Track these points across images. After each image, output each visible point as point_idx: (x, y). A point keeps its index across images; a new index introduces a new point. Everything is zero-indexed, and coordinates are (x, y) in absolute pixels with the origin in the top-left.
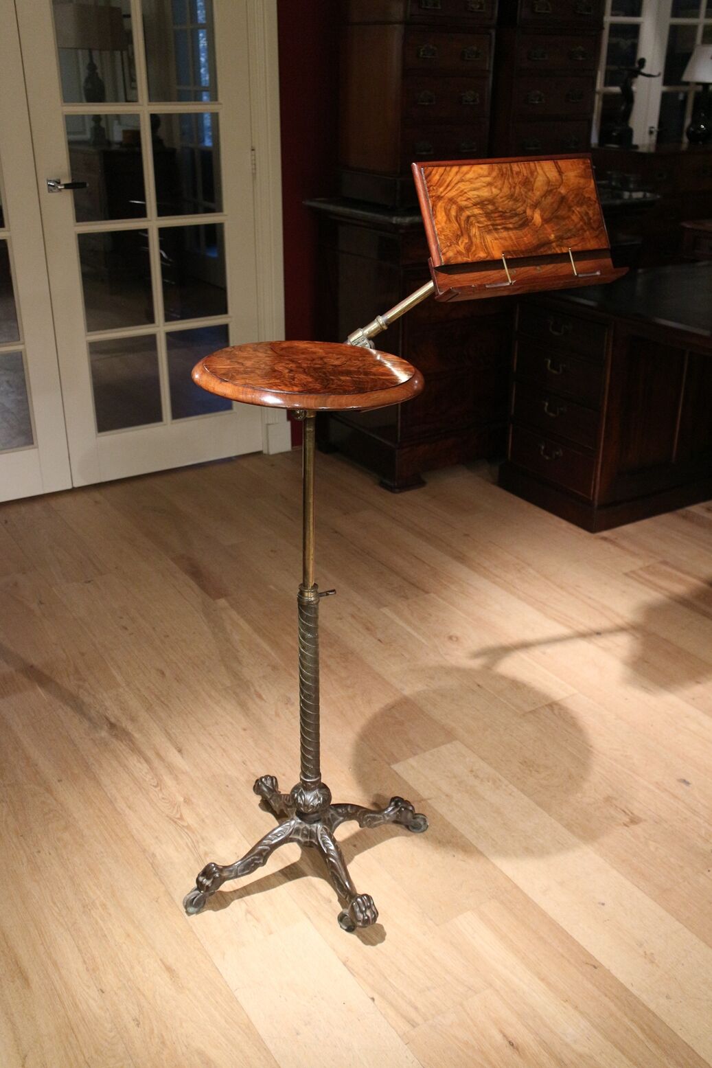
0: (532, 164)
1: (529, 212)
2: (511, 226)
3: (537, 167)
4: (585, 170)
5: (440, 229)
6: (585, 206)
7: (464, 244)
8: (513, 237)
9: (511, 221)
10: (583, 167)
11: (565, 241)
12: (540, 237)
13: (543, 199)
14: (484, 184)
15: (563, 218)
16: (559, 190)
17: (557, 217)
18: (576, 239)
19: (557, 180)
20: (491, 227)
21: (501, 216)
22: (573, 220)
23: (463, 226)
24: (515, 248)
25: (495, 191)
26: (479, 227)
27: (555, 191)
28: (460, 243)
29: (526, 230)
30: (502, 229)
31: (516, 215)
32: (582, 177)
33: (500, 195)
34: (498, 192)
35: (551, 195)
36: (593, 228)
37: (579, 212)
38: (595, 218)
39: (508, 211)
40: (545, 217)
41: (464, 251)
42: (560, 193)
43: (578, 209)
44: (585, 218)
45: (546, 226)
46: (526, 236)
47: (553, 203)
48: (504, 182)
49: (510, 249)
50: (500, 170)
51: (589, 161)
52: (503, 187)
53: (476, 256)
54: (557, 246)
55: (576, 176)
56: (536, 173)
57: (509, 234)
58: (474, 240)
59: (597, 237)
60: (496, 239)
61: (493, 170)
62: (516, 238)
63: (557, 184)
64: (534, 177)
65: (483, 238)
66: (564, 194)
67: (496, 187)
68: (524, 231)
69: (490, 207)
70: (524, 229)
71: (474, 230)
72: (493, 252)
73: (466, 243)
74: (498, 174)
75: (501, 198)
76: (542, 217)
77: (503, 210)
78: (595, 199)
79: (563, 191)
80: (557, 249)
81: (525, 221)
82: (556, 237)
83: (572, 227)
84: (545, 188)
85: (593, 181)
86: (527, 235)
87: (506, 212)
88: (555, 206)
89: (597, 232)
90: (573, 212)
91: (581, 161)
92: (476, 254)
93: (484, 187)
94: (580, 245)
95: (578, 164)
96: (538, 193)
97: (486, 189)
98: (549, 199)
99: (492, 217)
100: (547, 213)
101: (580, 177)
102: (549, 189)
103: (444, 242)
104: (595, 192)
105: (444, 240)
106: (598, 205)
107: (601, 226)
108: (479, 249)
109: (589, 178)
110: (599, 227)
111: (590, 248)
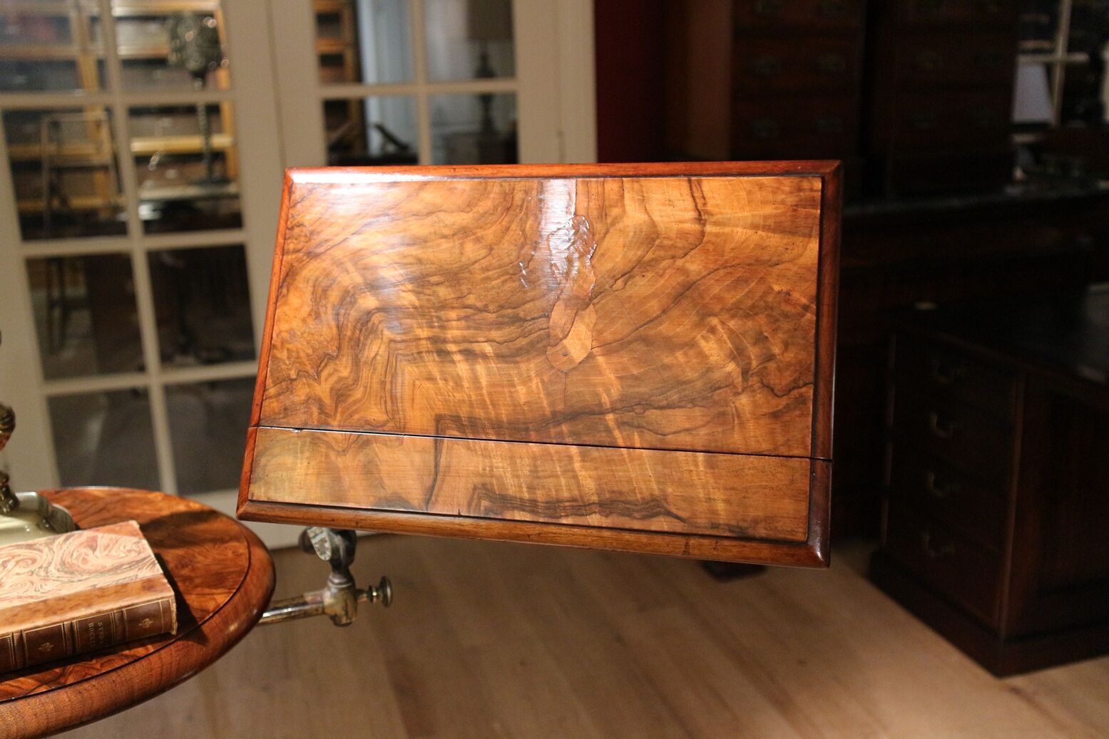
0: (612, 186)
1: (559, 316)
2: (488, 349)
3: (627, 195)
4: (795, 208)
5: (285, 335)
6: (762, 319)
7: (334, 378)
8: (484, 381)
9: (495, 334)
10: (791, 200)
11: (653, 414)
12: (572, 389)
13: (620, 283)
14: (446, 231)
15: (671, 345)
16: (679, 263)
17: (645, 340)
18: (697, 412)
19: (683, 234)
20: (425, 345)
21: (466, 318)
22: (702, 355)
23: (349, 333)
24: (479, 413)
25: (472, 251)
26: (391, 341)
27: (665, 263)
28: (324, 374)
29: (531, 366)
30: (461, 352)
31: (516, 320)
32: (778, 228)
33: (484, 263)
34: (483, 252)
35: (649, 275)
36: (771, 389)
37: (731, 332)
38: (790, 356)
39: (491, 308)
40: (608, 336)
41: (327, 401)
42: (682, 271)
43: (732, 324)
44: (753, 352)
45: (600, 359)
46: (526, 381)
47: (647, 298)
48: (508, 229)
49: (464, 412)
50: (508, 196)
51: (818, 185)
52: (499, 242)
53: (356, 417)
54: (621, 424)
55: (755, 227)
56: (615, 211)
57: (473, 371)
58: (365, 373)
59: (775, 415)
60: (431, 378)
61: (485, 193)
62: (492, 385)
63: (680, 244)
64: (609, 220)
65: (391, 370)
66: (693, 277)
67: (478, 240)
68: (523, 366)
69: (444, 292)
70: (528, 360)
71: (375, 348)
72: (409, 414)
73: (341, 379)
74: (495, 208)
75: (486, 269)
76: (597, 333)
77: (479, 304)
78: (804, 301)
79: (694, 265)
80: (617, 433)
81: (540, 340)
82: (623, 399)
83: (690, 375)
84: (634, 254)
85: (814, 246)
86: (530, 379)
87: (485, 309)
88: (654, 306)
89: (784, 401)
90: (713, 330)
91: (787, 183)
92: (356, 412)
93: (445, 237)
94: (703, 432)
95: (775, 191)
96: (609, 265)
97: (445, 245)
98: (641, 286)
99: (439, 318)
100: (618, 326)
101: (767, 228)
102: (649, 256)
103: (283, 367)
104: (814, 277)
105: (285, 364)
106: (815, 318)
107: (805, 385)
108: (372, 398)
109: (804, 235)
110: (794, 388)
111: (740, 446)
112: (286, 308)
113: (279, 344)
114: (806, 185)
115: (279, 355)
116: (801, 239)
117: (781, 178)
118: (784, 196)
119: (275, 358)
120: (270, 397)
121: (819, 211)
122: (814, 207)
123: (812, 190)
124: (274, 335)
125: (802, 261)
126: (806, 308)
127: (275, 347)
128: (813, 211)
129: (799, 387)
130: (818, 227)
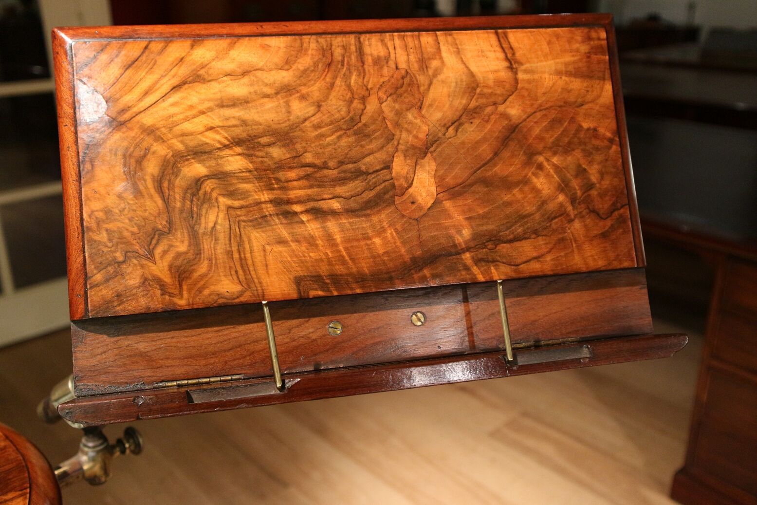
0: (427, 39)
1: (400, 166)
2: (336, 205)
3: (443, 48)
4: (588, 56)
5: (100, 215)
6: (578, 154)
7: (169, 257)
8: (338, 238)
9: (340, 190)
10: (584, 48)
11: (504, 248)
12: (426, 235)
13: (451, 131)
14: (267, 90)
15: (507, 184)
16: (501, 108)
17: (486, 182)
18: (541, 241)
19: (499, 83)
20: (269, 209)
21: (307, 177)
22: (536, 191)
23: (178, 205)
24: (339, 269)
25: (299, 108)
26: (229, 208)
27: (489, 110)
28: (158, 251)
29: (383, 217)
30: (307, 211)
31: (358, 174)
32: (576, 73)
33: (315, 120)
34: (311, 110)
35: (477, 121)
36: (594, 212)
37: (556, 168)
38: (606, 183)
39: (331, 164)
40: (449, 180)
41: (167, 279)
42: (505, 116)
43: (555, 160)
44: (575, 184)
45: (448, 204)
46: (381, 232)
47: (478, 143)
48: (332, 85)
49: (324, 270)
50: (326, 52)
51: (603, 35)
52: (327, 97)
53: (206, 292)
54: (477, 261)
55: (559, 73)
56: (435, 64)
57: (324, 228)
58: (207, 245)
59: (604, 236)
60: (281, 242)
61: (301, 51)
62: (347, 240)
63: (499, 91)
64: (431, 72)
65: (237, 240)
66: (515, 121)
67: (303, 98)
68: (375, 219)
69: (277, 152)
70: (379, 212)
71: (212, 218)
72: (265, 280)
73: (178, 255)
74: (316, 65)
75: (317, 127)
76: (440, 181)
77: (317, 162)
78: (609, 135)
79: (514, 110)
80: (475, 270)
81: (385, 191)
82: (476, 236)
83: (529, 209)
84: (460, 102)
85: (608, 87)
86: (384, 230)
87: (325, 166)
88: (486, 150)
89: (609, 223)
90: (540, 167)
91: (579, 33)
92: (204, 287)
93: (267, 96)
94: (548, 258)
95: (570, 41)
96: (438, 115)
97: (269, 104)
98: (471, 132)
99: (278, 180)
100: (457, 171)
101: (569, 74)
102: (473, 104)
103: (105, 250)
104: (613, 114)
105: (107, 246)
106: (619, 149)
107: (622, 207)
108: (220, 270)
109: (599, 78)
110: (614, 211)
111: (581, 266)
112: (95, 185)
113: (94, 225)
114: (594, 34)
115: (97, 238)
116: (597, 82)
117: (573, 29)
118: (578, 45)
119: (91, 241)
120: (97, 285)
121: (607, 57)
122: (603, 54)
123: (599, 39)
124: (85, 216)
125: (602, 101)
126: (611, 141)
127: (89, 229)
128: (602, 57)
129: (618, 209)
130: (609, 71)
